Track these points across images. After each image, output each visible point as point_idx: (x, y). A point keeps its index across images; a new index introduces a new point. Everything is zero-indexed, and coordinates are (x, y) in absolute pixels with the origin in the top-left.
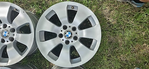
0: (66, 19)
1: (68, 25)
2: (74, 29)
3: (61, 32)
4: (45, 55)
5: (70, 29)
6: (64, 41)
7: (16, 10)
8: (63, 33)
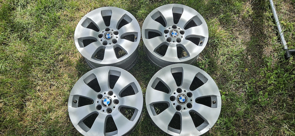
0: (200, 96)
1: (194, 98)
2: (189, 106)
3: (183, 90)
4: (157, 75)
5: (189, 101)
6: (173, 95)
7: (201, 43)
8: (183, 92)
